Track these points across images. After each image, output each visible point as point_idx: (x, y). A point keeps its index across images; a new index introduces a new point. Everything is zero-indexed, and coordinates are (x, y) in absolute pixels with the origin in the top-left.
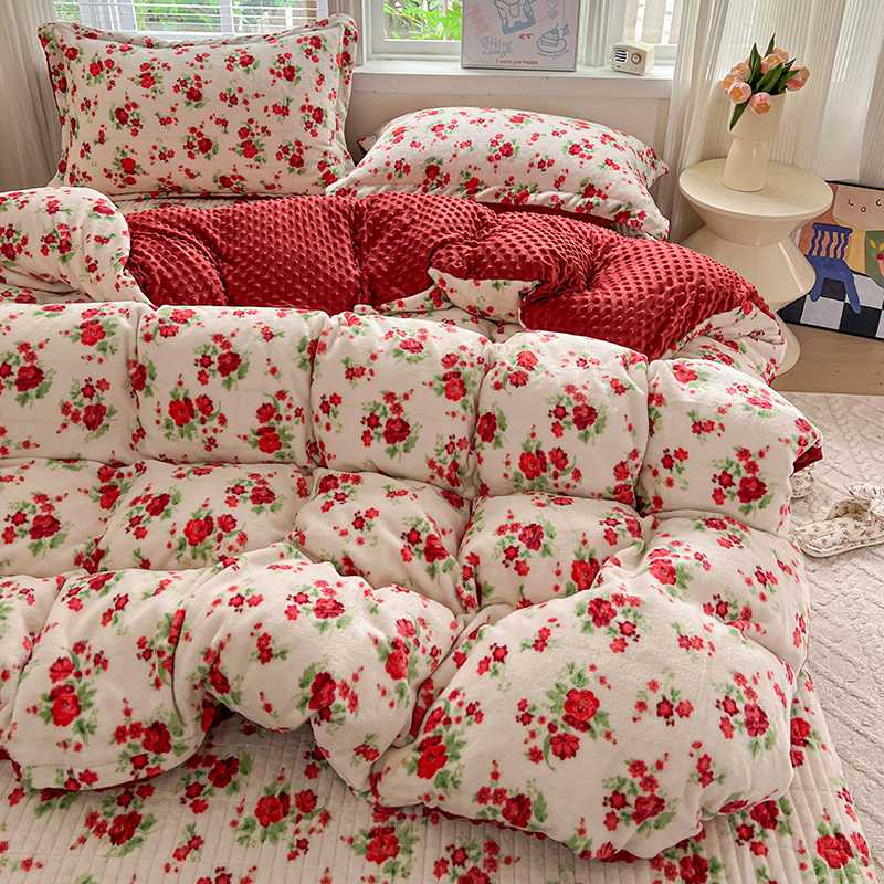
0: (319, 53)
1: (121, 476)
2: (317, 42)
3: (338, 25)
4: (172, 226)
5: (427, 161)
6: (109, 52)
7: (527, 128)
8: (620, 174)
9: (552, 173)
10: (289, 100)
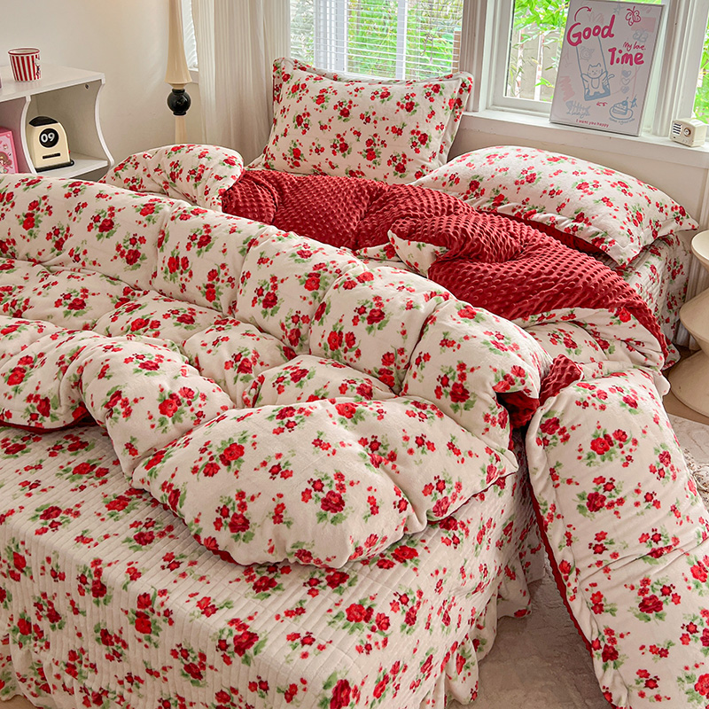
0: (436, 96)
1: (134, 294)
2: (437, 89)
3: (458, 78)
4: (267, 180)
5: (473, 177)
6: (307, 79)
7: (557, 166)
8: (611, 210)
9: (558, 199)
10: (404, 125)
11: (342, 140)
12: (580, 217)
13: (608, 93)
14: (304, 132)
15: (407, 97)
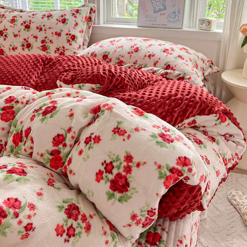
0: (78, 15)
2: (77, 11)
3: (88, 6)
5: (104, 53)
6: (5, 12)
7: (149, 43)
8: (184, 61)
9: (153, 59)
10: (62, 31)
11: (27, 41)
12: (168, 67)
13: (165, 8)
14: (5, 39)
15: (62, 16)
